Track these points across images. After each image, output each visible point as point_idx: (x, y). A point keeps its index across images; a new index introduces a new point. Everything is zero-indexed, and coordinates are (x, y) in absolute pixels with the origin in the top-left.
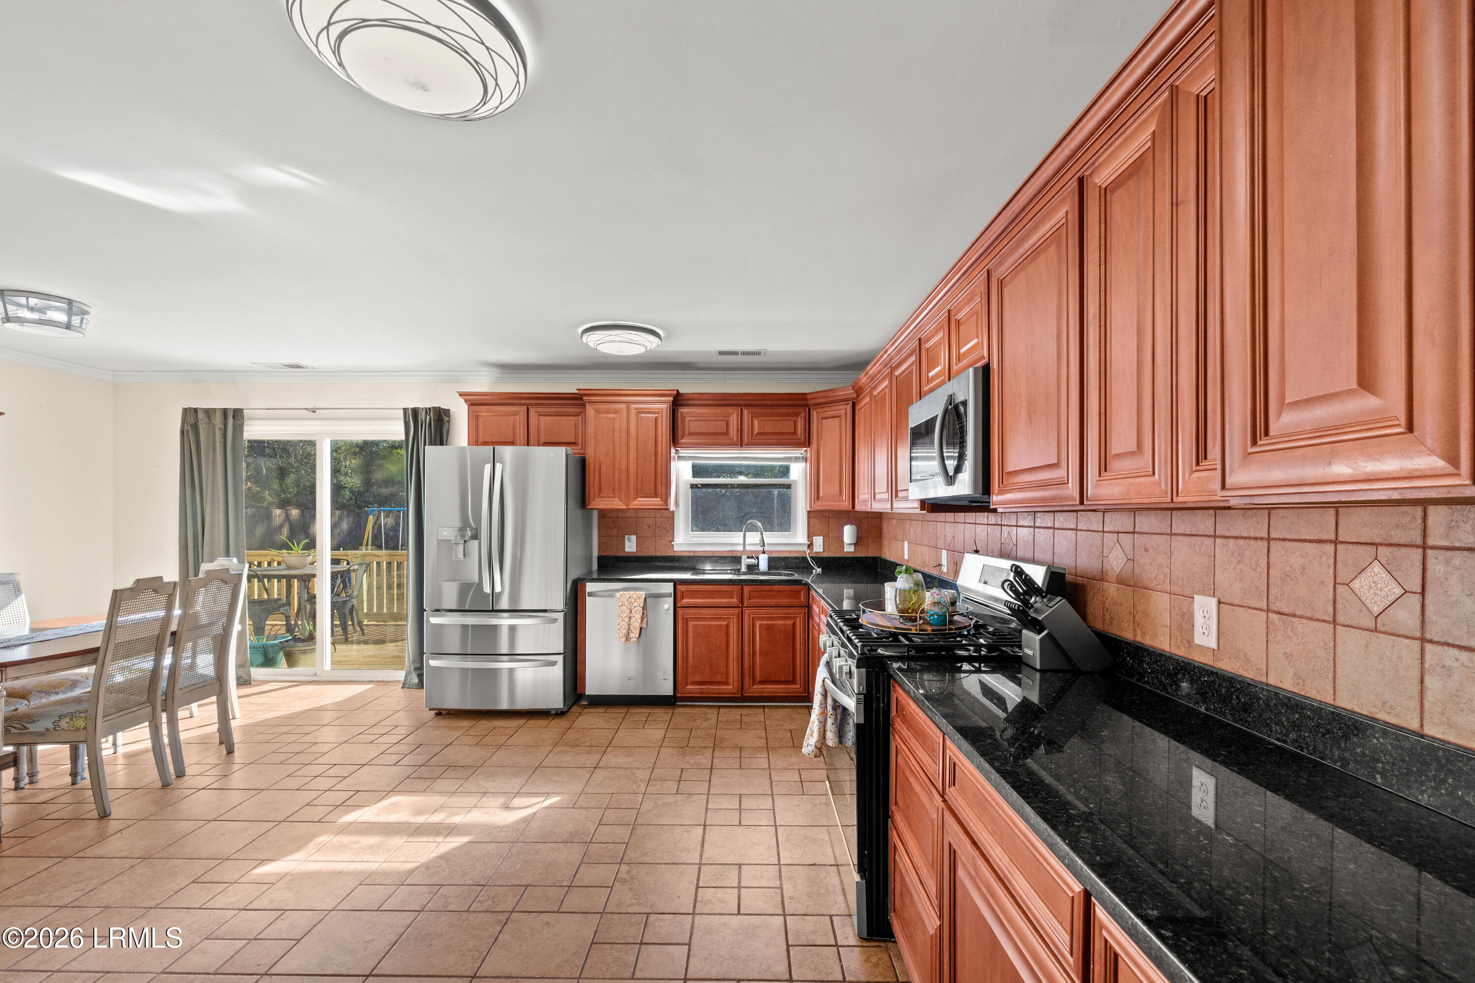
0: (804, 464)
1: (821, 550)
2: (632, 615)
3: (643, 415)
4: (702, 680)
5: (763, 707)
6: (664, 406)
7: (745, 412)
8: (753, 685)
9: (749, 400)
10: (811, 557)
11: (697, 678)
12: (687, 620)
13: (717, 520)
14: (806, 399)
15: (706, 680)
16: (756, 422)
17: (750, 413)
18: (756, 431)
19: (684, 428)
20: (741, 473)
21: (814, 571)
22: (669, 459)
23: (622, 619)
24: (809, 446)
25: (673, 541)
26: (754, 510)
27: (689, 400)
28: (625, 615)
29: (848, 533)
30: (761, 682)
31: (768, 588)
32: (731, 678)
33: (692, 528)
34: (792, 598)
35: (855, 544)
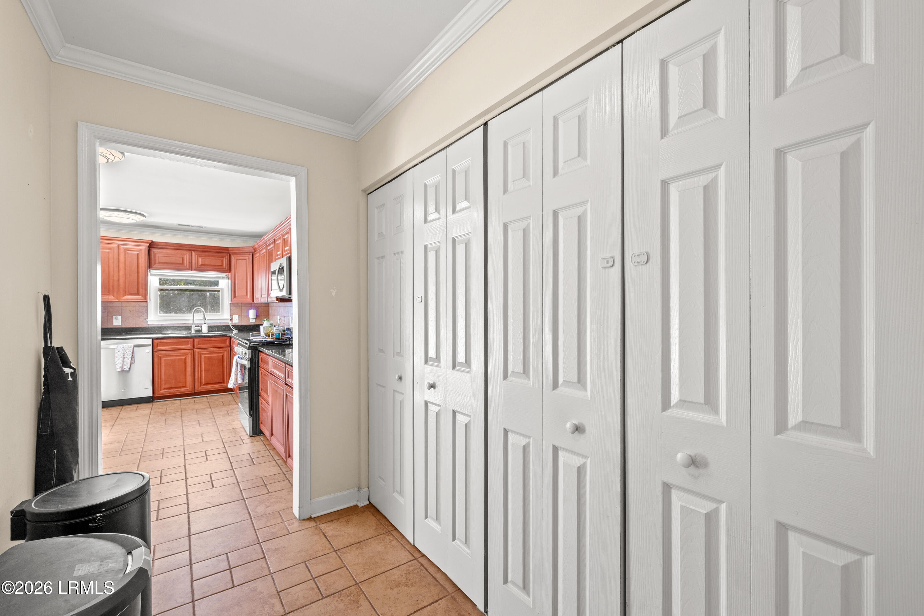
0: (228, 280)
1: (237, 322)
2: (125, 357)
3: (129, 252)
4: (170, 387)
5: (207, 396)
6: (143, 248)
7: (194, 254)
8: (201, 386)
9: (195, 248)
10: (232, 325)
11: (167, 386)
12: (160, 357)
13: (175, 308)
14: (228, 250)
15: (172, 386)
16: (200, 259)
17: (196, 254)
18: (200, 263)
19: (155, 260)
20: (190, 284)
21: (234, 332)
22: (146, 275)
23: (118, 359)
24: (230, 272)
25: (147, 319)
26: (199, 303)
27: (158, 245)
28: (121, 357)
29: (252, 313)
30: (205, 384)
31: (208, 339)
32: (188, 384)
33: (159, 312)
34: (222, 343)
35: (256, 319)
